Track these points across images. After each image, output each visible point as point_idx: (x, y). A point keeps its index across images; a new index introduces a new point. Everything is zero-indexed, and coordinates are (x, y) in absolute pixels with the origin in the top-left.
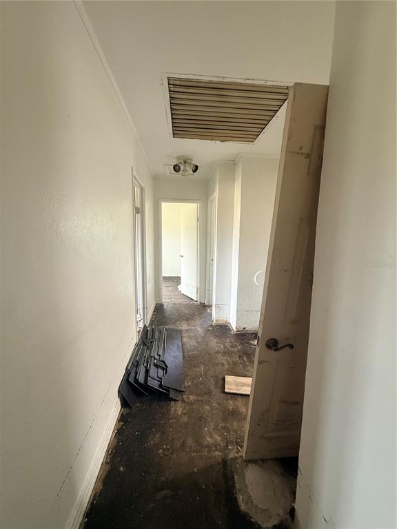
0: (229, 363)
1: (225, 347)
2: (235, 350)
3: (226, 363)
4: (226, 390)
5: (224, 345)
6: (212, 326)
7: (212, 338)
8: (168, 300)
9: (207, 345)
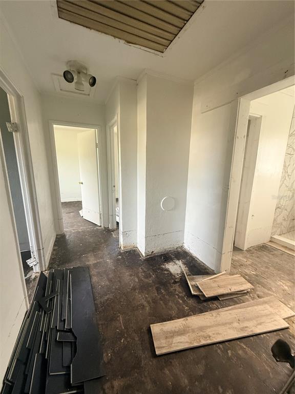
0: (148, 302)
1: (140, 280)
2: (150, 281)
3: (145, 304)
4: (158, 352)
5: (138, 277)
6: (120, 254)
7: (124, 270)
8: (70, 229)
9: (120, 281)
